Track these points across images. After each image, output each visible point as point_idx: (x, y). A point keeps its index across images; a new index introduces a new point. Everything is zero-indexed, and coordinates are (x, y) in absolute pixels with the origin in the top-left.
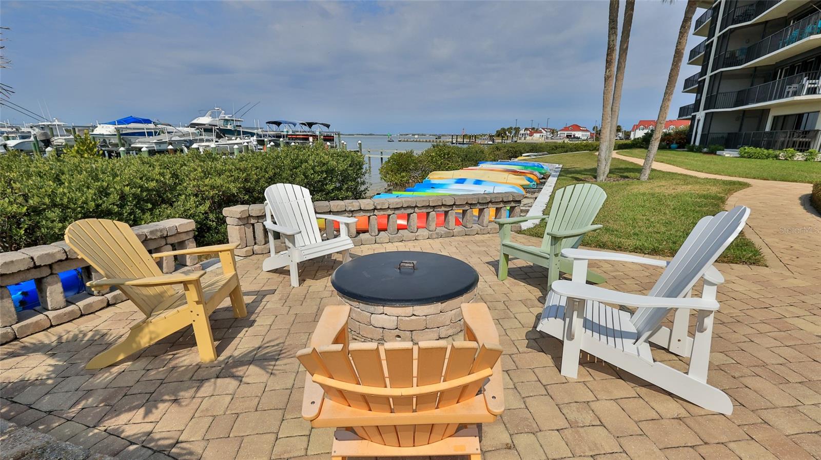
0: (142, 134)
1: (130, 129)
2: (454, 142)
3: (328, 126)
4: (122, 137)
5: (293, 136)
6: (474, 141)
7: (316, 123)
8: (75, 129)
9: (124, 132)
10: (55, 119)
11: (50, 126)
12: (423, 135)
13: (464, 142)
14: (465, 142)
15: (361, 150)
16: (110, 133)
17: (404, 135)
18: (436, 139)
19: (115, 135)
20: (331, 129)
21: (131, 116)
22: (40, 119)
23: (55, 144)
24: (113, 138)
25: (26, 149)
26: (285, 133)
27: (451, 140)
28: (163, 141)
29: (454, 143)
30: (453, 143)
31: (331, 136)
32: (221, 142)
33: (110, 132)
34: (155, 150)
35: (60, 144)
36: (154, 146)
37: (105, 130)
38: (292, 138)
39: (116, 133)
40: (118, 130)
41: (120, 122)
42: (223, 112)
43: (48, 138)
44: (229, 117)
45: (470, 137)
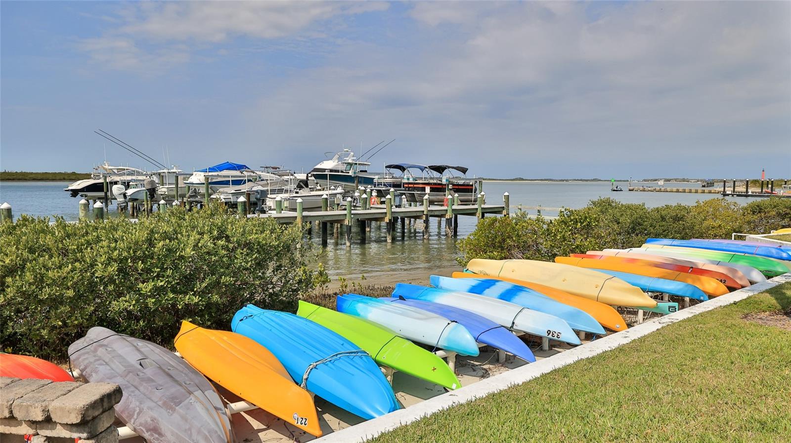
0: (227, 183)
1: (220, 176)
2: (728, 193)
3: (464, 170)
4: (210, 186)
5: (410, 186)
6: (769, 190)
7: (449, 167)
8: (178, 176)
9: (214, 181)
10: (173, 166)
11: (162, 174)
12: (684, 180)
13: (747, 191)
14: (750, 193)
15: (508, 206)
16: (199, 182)
17: (651, 180)
18: (704, 186)
19: (204, 184)
20: (468, 175)
21: (228, 162)
22: (161, 166)
23: (159, 193)
24: (202, 187)
25: (140, 199)
26: (406, 181)
27: (722, 189)
28: (242, 191)
29: (728, 195)
30: (725, 195)
31: (468, 185)
32: (301, 194)
33: (199, 180)
34: (231, 202)
35: (163, 193)
36: (231, 197)
37: (197, 178)
38: (409, 187)
39: (204, 182)
40: (207, 178)
41: (212, 170)
42: (352, 153)
43: (154, 187)
44: (353, 160)
45: (762, 184)
